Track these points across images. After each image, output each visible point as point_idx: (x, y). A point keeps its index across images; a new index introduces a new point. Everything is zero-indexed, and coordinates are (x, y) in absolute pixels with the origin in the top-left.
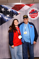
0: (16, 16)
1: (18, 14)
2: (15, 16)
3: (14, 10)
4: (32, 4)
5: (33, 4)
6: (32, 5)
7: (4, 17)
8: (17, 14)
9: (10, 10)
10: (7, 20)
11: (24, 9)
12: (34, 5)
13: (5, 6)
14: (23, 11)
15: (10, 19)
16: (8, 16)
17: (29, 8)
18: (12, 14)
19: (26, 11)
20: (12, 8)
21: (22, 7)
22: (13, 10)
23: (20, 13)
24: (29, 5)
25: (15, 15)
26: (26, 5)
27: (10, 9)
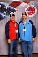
3: (11, 7)
4: (29, 1)
5: (30, 1)
6: (30, 2)
7: (1, 14)
8: (14, 11)
10: (4, 16)
11: (21, 6)
12: (32, 2)
14: (21, 8)
15: (7, 16)
16: (5, 13)
17: (27, 5)
18: (9, 11)
19: (24, 8)
20: (9, 5)
21: (19, 4)
22: (10, 7)
23: (17, 10)
24: (26, 2)
25: (12, 12)
26: (24, 2)
27: (8, 6)
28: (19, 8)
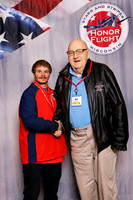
0: (33, 38)
1: (42, 31)
2: (27, 39)
3: (23, 16)
8: (37, 31)
14: (63, 19)
15: (7, 54)
17: (87, 7)
18: (15, 32)
19: (75, 18)
20: (16, 8)
21: (55, 4)
22: (20, 14)
23: (47, 26)
25: (27, 35)
27: (8, 10)
28: (57, 19)
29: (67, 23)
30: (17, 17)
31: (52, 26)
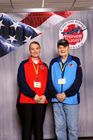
0: (31, 38)
1: (37, 35)
2: (28, 40)
3: (26, 26)
4: (69, 12)
5: (72, 12)
6: (70, 14)
7: (2, 42)
8: (34, 35)
9: (16, 25)
10: (10, 48)
11: (50, 24)
12: (75, 14)
13: (4, 14)
14: (49, 28)
15: (16, 47)
16: (12, 39)
17: (63, 22)
18: (21, 35)
19: (56, 28)
20: (23, 21)
21: (45, 19)
22: (24, 25)
23: (40, 32)
24: (62, 14)
25: (28, 37)
27: (18, 23)
28: (46, 28)
29: (52, 31)
30: (23, 26)
31: (43, 32)
